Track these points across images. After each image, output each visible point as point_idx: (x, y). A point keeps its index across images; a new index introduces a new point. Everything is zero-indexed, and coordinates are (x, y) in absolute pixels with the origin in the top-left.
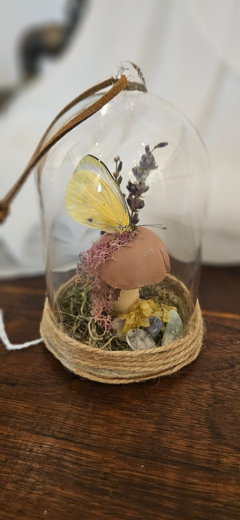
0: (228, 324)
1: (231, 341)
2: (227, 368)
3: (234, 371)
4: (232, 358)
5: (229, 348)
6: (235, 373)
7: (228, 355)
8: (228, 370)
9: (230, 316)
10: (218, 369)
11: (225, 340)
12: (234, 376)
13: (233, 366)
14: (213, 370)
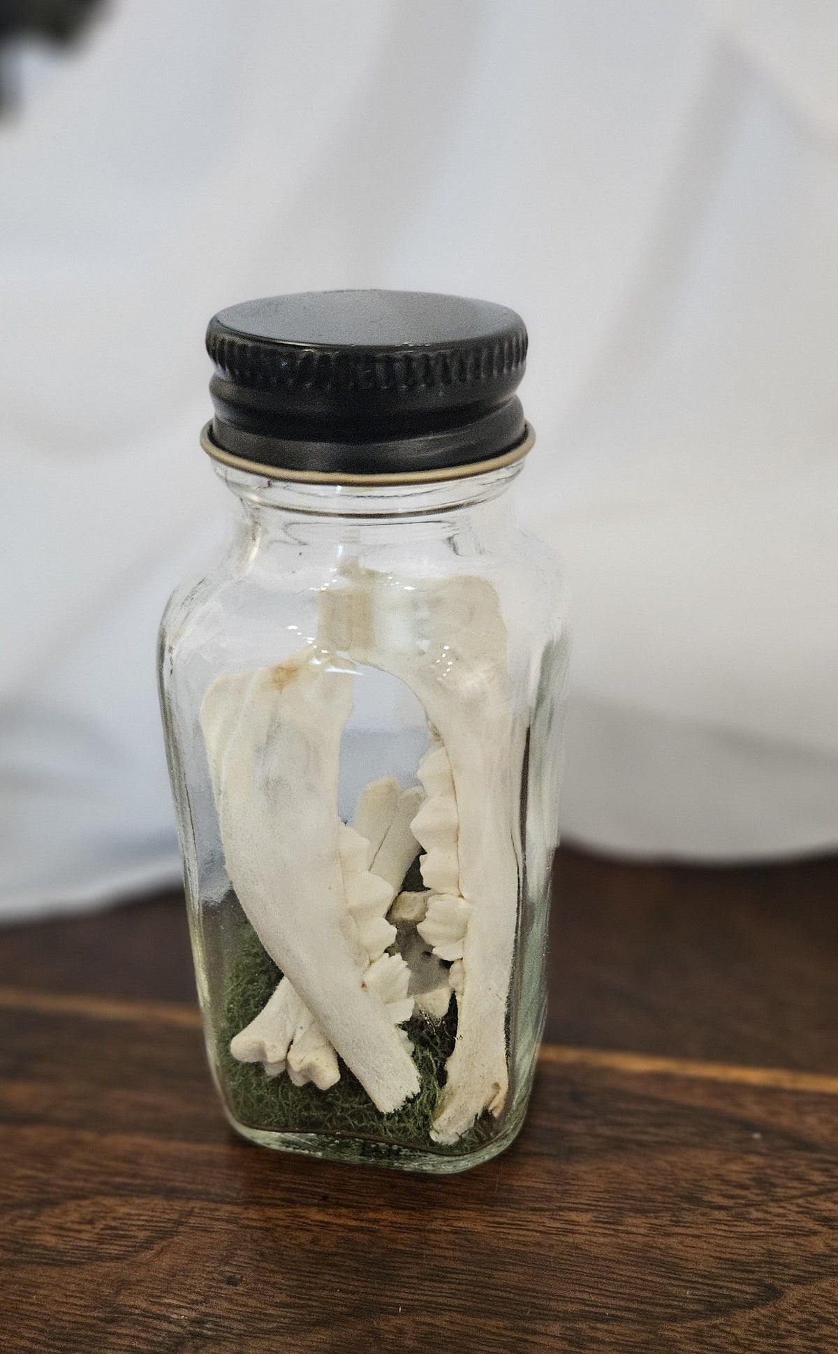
0: (753, 1110)
1: (763, 1183)
2: (750, 1305)
3: (778, 1317)
4: (771, 1258)
5: (760, 1215)
6: (783, 1326)
7: (754, 1246)
8: (754, 1314)
9: (755, 1076)
10: (712, 1309)
11: (744, 1178)
12: (779, 1337)
13: (773, 1293)
14: (696, 1315)
